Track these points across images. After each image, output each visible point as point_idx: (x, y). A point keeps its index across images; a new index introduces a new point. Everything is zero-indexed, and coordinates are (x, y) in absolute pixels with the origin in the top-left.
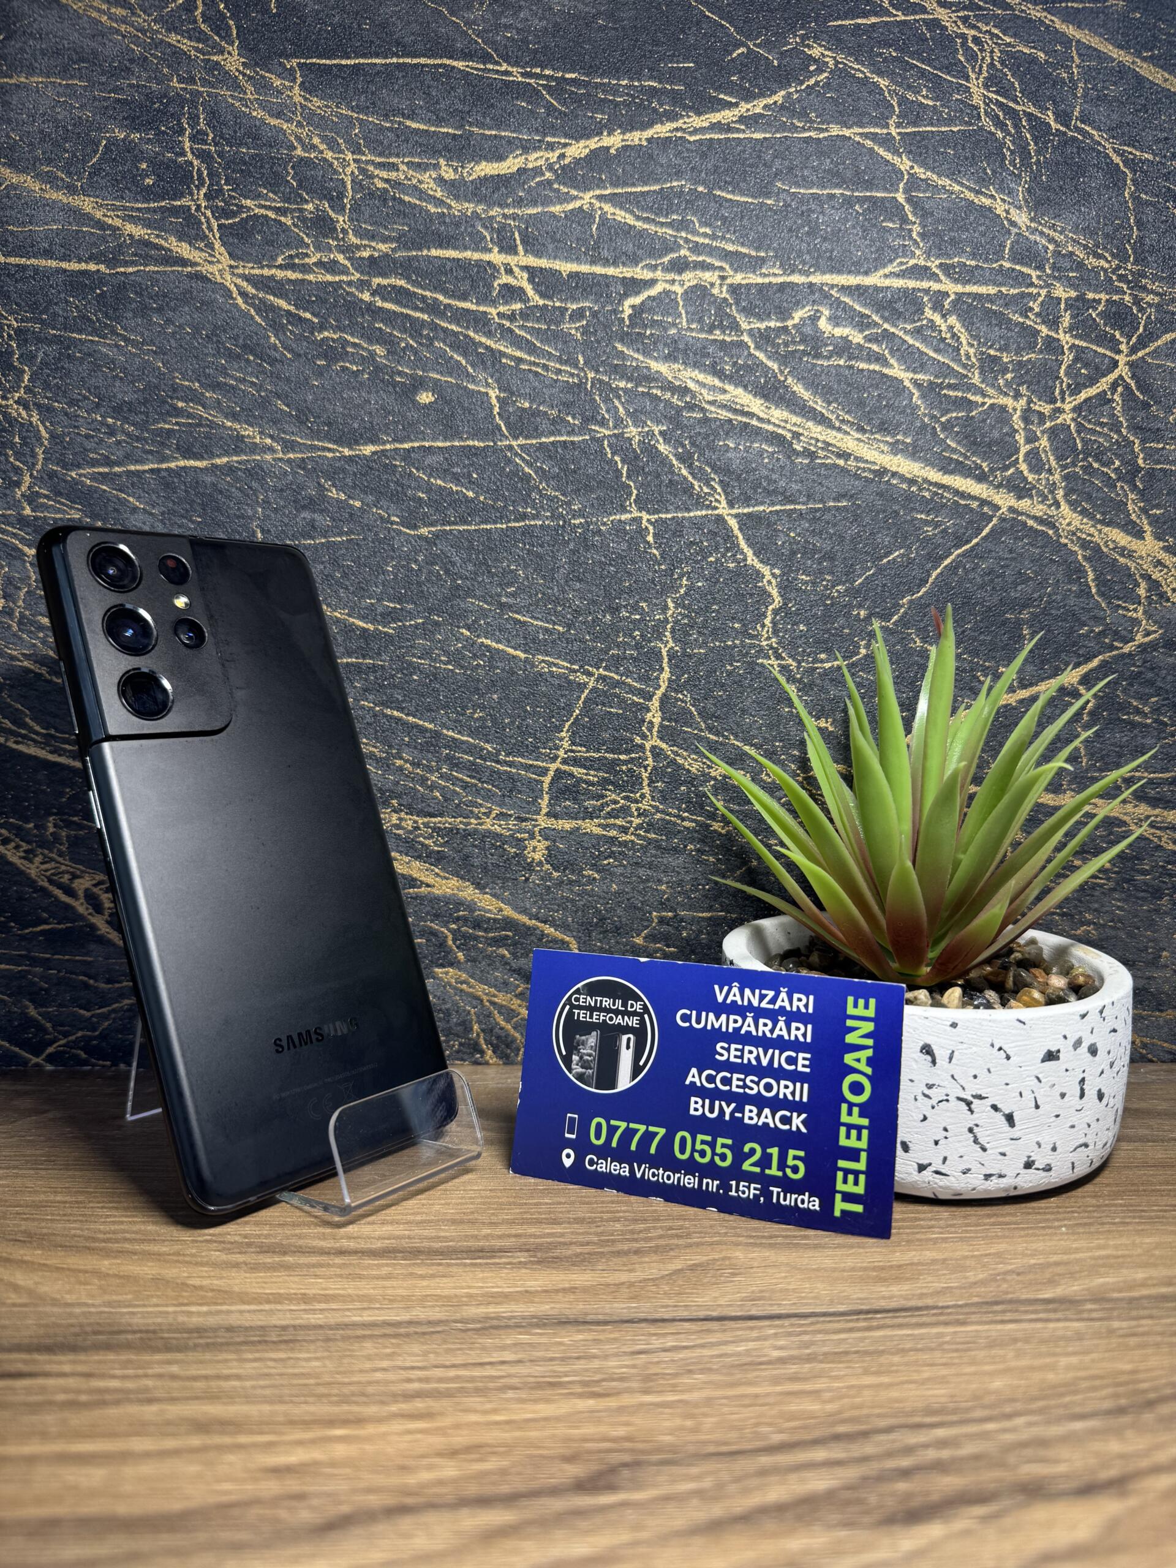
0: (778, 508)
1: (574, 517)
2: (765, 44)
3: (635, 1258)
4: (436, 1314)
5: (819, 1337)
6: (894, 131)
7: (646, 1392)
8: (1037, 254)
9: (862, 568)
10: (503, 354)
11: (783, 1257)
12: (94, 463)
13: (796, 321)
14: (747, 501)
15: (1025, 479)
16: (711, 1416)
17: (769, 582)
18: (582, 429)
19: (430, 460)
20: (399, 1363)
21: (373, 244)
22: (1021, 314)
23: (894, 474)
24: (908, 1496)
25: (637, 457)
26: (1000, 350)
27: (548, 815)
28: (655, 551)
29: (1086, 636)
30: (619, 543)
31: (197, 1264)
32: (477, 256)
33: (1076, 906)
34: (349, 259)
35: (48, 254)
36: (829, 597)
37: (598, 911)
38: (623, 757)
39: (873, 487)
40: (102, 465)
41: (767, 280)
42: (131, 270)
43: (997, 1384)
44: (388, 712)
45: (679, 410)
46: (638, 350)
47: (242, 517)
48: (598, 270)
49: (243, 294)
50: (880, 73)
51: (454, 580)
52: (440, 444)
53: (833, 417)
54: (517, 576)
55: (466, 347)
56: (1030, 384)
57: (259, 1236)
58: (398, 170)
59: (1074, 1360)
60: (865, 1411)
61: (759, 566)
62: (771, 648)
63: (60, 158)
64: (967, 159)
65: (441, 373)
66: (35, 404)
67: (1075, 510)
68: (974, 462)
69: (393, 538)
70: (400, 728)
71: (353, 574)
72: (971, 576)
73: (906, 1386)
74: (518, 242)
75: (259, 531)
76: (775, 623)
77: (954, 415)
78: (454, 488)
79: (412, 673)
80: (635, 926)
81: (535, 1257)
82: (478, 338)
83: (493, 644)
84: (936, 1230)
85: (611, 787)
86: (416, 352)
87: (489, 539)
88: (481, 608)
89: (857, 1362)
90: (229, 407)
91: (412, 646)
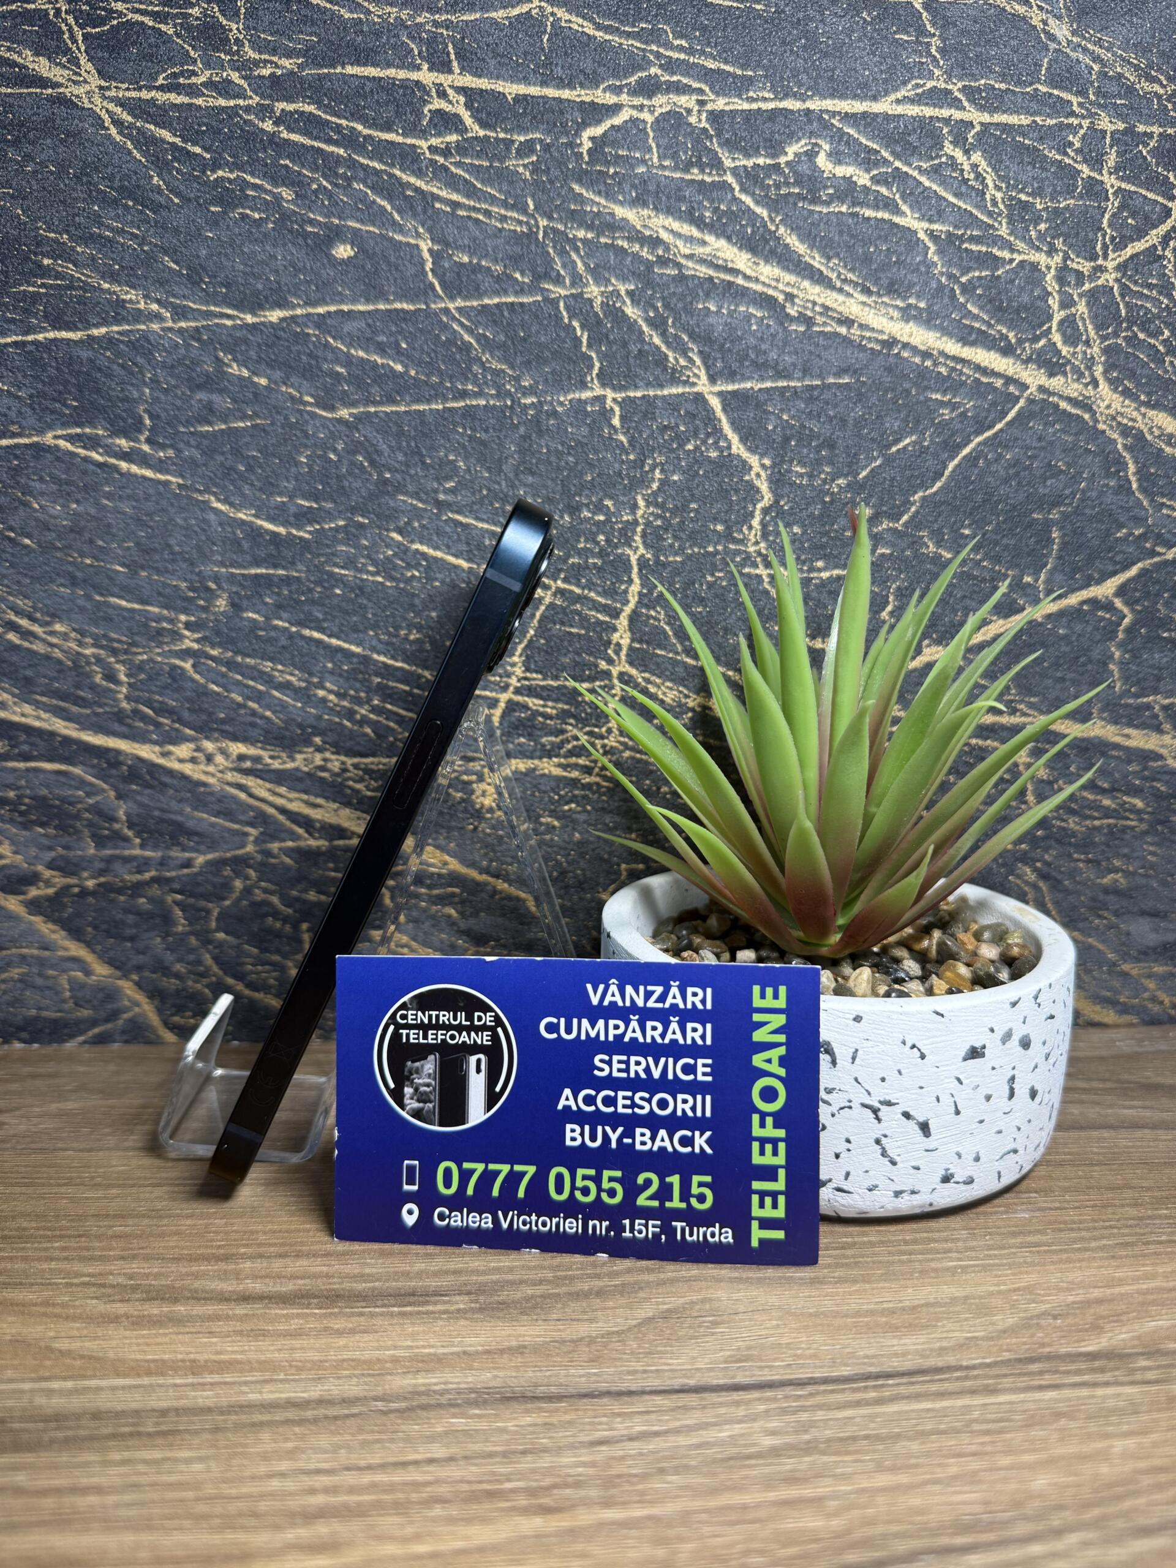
0: (768, 384)
1: (524, 396)
3: (597, 1302)
4: (352, 1388)
5: (820, 1415)
7: (607, 1503)
8: (1079, 76)
9: (866, 458)
10: (437, 198)
13: (790, 157)
14: (732, 376)
15: (1059, 352)
16: (688, 1540)
17: (758, 475)
18: (533, 288)
19: (349, 327)
20: (301, 1464)
21: (275, 59)
22: (1059, 151)
23: (906, 345)
25: (599, 322)
26: (1032, 194)
28: (622, 438)
29: (1125, 539)
30: (578, 427)
31: (67, 1318)
32: (402, 74)
33: (1103, 852)
34: (245, 78)
36: (828, 493)
37: (559, 864)
39: (880, 361)
41: (754, 106)
43: (1040, 1482)
44: (307, 632)
45: (649, 265)
46: (599, 193)
47: (126, 399)
48: (551, 92)
49: (118, 123)
51: (380, 474)
52: (361, 308)
53: (834, 276)
54: (456, 469)
55: (392, 189)
56: (1066, 237)
57: (147, 1275)
59: (1131, 1443)
60: (880, 1529)
61: (745, 454)
62: (759, 553)
65: (362, 222)
67: (1115, 390)
68: (999, 331)
69: (307, 422)
70: (322, 652)
71: (260, 467)
72: (994, 468)
73: (929, 1488)
74: (453, 57)
75: (146, 416)
76: (764, 525)
77: (977, 274)
78: (379, 361)
79: (333, 587)
80: (601, 880)
81: (477, 1301)
82: (406, 178)
83: (431, 552)
84: (954, 1255)
85: (572, 721)
86: (330, 195)
87: (423, 422)
88: (415, 507)
89: (867, 1453)
90: (105, 264)
91: (334, 555)
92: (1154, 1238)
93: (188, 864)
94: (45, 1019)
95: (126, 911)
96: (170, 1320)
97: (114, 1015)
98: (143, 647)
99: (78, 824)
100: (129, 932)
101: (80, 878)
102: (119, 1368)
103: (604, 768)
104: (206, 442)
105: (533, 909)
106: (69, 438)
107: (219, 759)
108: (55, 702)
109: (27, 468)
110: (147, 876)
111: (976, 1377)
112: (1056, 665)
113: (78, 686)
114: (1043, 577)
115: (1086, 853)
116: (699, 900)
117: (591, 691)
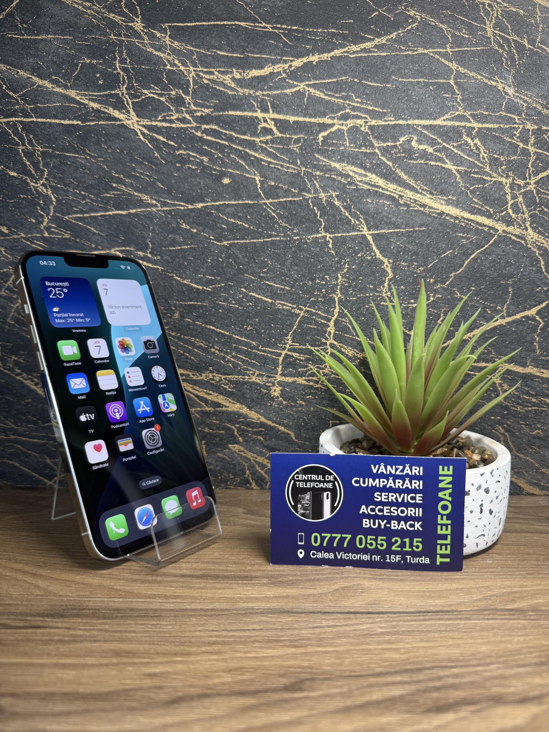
0: (391, 231)
1: (294, 236)
2: (388, 10)
3: (317, 583)
4: (225, 606)
5: (401, 623)
6: (449, 50)
7: (319, 646)
8: (518, 108)
9: (431, 259)
10: (262, 160)
11: (386, 585)
12: (76, 212)
13: (401, 142)
14: (377, 228)
15: (511, 216)
16: (348, 658)
17: (387, 266)
18: (299, 195)
19: (228, 210)
20: (207, 628)
21: (203, 109)
22: (510, 138)
23: (448, 215)
24: (438, 699)
25: (325, 207)
26: (499, 155)
27: (282, 375)
28: (332, 252)
29: (540, 292)
30: (315, 248)
31: (118, 579)
32: (250, 114)
33: (533, 421)
34: (191, 116)
35: (55, 117)
36: (415, 273)
37: (304, 420)
39: (437, 221)
40: (80, 214)
41: (387, 123)
42: (92, 123)
43: (484, 649)
44: (208, 327)
45: (345, 185)
46: (325, 157)
47: (143, 237)
48: (307, 119)
49: (143, 134)
50: (443, 23)
52: (233, 203)
53: (418, 188)
54: (268, 264)
55: (245, 157)
56: (514, 171)
58: (214, 74)
59: (521, 639)
60: (420, 659)
61: (382, 258)
62: (387, 297)
63: (61, 73)
64: (484, 63)
65: (234, 169)
66: (50, 186)
67: (535, 232)
68: (486, 209)
69: (211, 246)
70: (213, 334)
71: (193, 263)
72: (484, 263)
73: (441, 648)
74: (270, 107)
75: (150, 244)
76: (389, 285)
77: (477, 186)
78: (239, 223)
79: (219, 309)
81: (271, 581)
82: (251, 153)
83: (257, 296)
85: (310, 362)
86: (222, 159)
87: (255, 246)
88: (251, 279)
89: (418, 636)
90: (136, 186)
91: (220, 297)
92: (542, 572)
96: (156, 582)
102: (138, 596)
103: (323, 382)
104: (172, 254)
105: (294, 438)
106: (120, 251)
111: (463, 614)
112: (511, 343)
114: (505, 307)
115: (525, 421)
116: (360, 435)
117: (318, 351)
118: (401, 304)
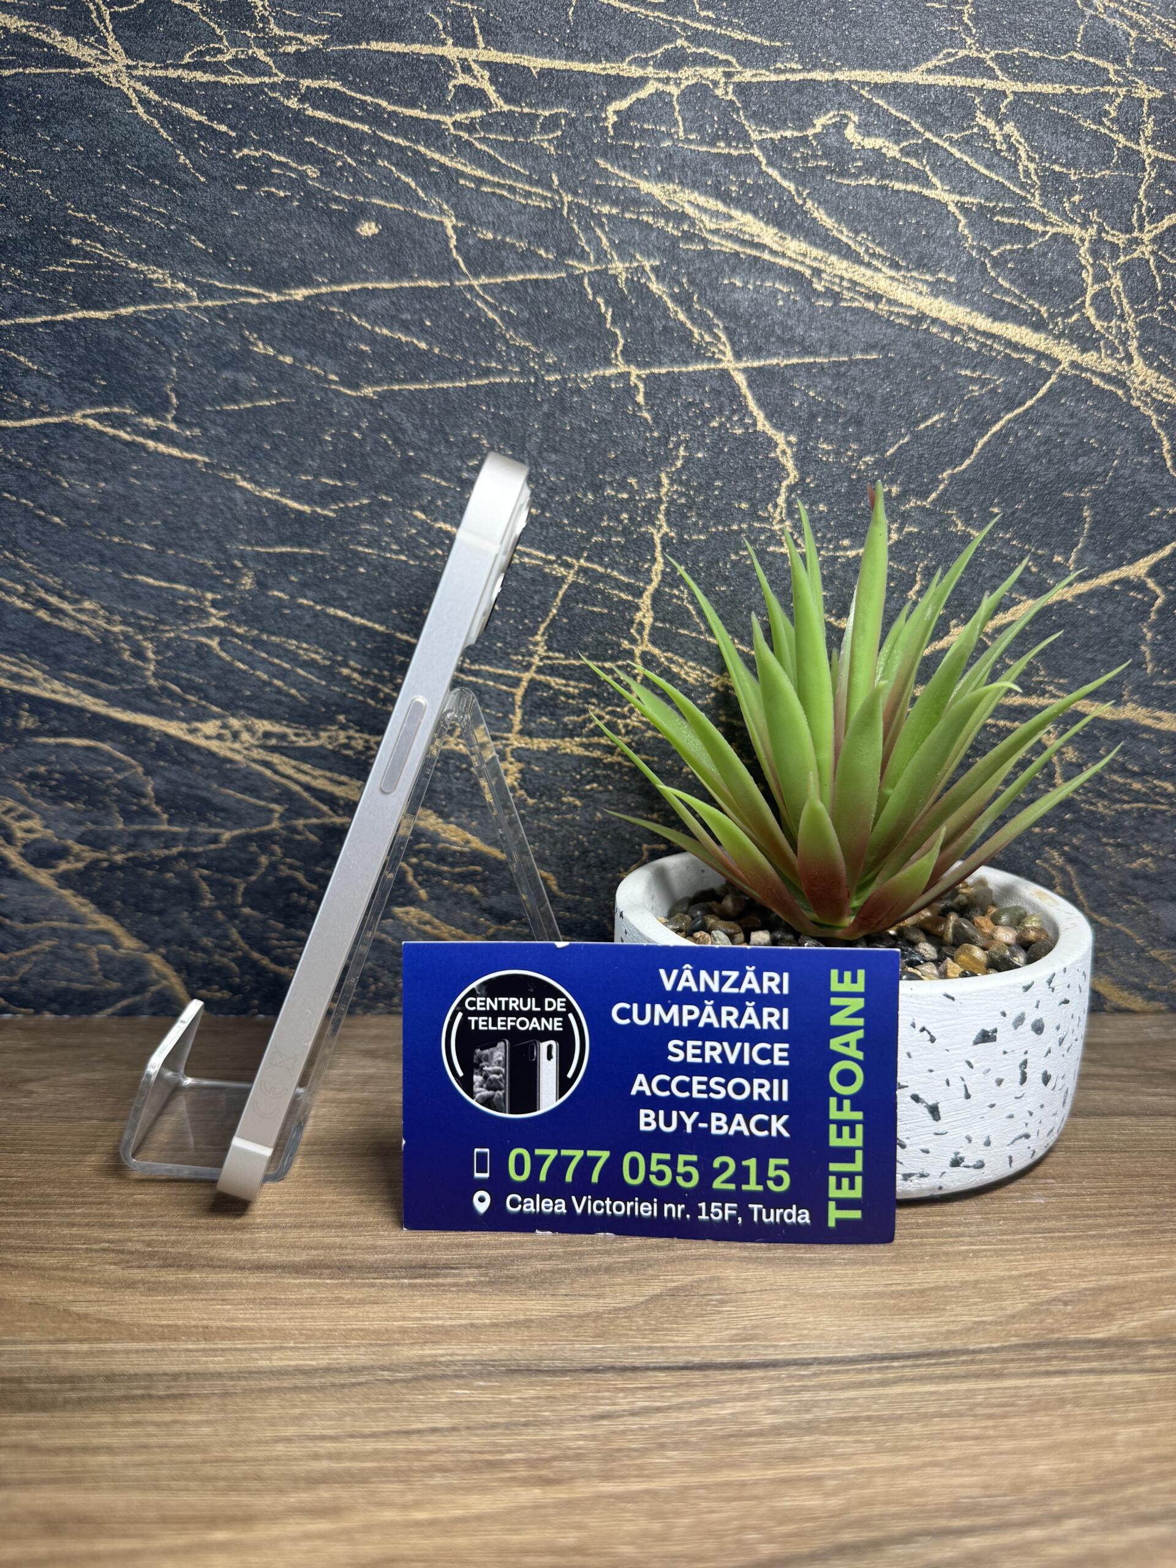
0: (795, 361)
1: (548, 373)
3: (605, 1278)
4: (361, 1357)
5: (824, 1395)
7: (606, 1477)
8: (1116, 43)
9: (893, 435)
10: (462, 174)
13: (818, 129)
14: (757, 352)
15: (1092, 327)
16: (685, 1515)
17: (784, 452)
18: (557, 265)
19: (373, 305)
20: (307, 1430)
21: (300, 36)
22: (1094, 120)
23: (934, 321)
25: (624, 298)
26: (1066, 165)
27: (521, 732)
28: (646, 415)
29: (1158, 518)
30: (602, 404)
31: (86, 1282)
32: (426, 50)
33: (1133, 836)
34: (270, 55)
36: (855, 470)
37: (580, 843)
38: (608, 665)
39: (908, 336)
41: (782, 78)
42: (5, 73)
43: (1042, 1468)
44: (331, 611)
45: (675, 241)
46: (624, 168)
47: (154, 378)
48: (576, 66)
49: (145, 102)
51: (404, 452)
52: (386, 285)
53: (861, 250)
54: (480, 448)
55: (417, 166)
56: (1102, 208)
59: (1136, 1431)
60: (878, 1510)
61: (771, 432)
62: (785, 532)
65: (386, 199)
67: (1150, 366)
68: (1030, 306)
69: (331, 400)
70: (346, 630)
71: (286, 445)
72: (1024, 446)
73: (929, 1470)
74: (477, 31)
75: (173, 395)
76: (789, 503)
77: (1008, 247)
78: (403, 339)
79: (357, 565)
80: (623, 860)
81: (486, 1275)
82: (430, 154)
84: (967, 1239)
85: (594, 700)
86: (355, 173)
87: (446, 400)
88: (438, 485)
89: (868, 1434)
90: (133, 244)
91: (358, 533)
93: (215, 839)
94: (75, 991)
95: (155, 885)
96: (186, 1286)
97: (142, 988)
98: (171, 625)
99: (107, 799)
100: (156, 906)
101: (109, 853)
102: (132, 1332)
104: (231, 421)
105: (555, 888)
106: (98, 417)
107: (245, 736)
108: (84, 678)
109: (57, 446)
110: (175, 851)
111: (982, 1361)
112: (1086, 646)
113: (107, 663)
114: (1073, 556)
115: (1115, 837)
116: (715, 881)
117: (610, 672)
118: (819, 550)
